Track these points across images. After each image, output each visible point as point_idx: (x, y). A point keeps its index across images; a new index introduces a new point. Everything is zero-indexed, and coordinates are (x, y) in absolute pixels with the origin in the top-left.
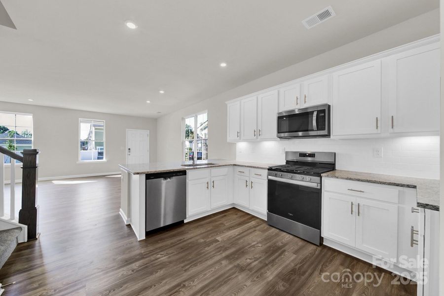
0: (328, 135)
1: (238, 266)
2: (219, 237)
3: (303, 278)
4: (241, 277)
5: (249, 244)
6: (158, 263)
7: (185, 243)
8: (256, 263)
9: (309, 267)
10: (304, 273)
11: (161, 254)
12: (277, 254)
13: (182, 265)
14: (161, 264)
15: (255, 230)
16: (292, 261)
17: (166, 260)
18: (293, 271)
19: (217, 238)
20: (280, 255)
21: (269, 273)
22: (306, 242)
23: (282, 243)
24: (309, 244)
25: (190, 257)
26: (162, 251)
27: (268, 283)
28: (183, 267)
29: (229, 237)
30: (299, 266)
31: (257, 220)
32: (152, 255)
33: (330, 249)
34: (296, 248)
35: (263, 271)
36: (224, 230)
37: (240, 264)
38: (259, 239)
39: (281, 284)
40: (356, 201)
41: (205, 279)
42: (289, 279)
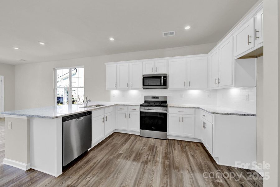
0: (166, 88)
1: (143, 162)
2: (121, 151)
3: (171, 154)
4: (149, 166)
5: (140, 149)
6: (92, 184)
7: (101, 163)
8: (150, 157)
9: (170, 149)
10: (170, 152)
11: (89, 177)
12: (155, 149)
13: (111, 176)
14: (95, 183)
15: (137, 141)
16: (163, 149)
17: (97, 179)
18: (166, 154)
19: (120, 152)
20: (156, 149)
21: (158, 159)
22: (161, 140)
23: (153, 143)
24: (163, 140)
25: (113, 170)
26: (87, 175)
27: (161, 163)
28: (113, 177)
29: (126, 149)
30: (166, 151)
31: (133, 136)
32: (82, 181)
33: (171, 139)
34: (160, 144)
35: (155, 159)
36: (120, 146)
37: (143, 160)
38: (142, 145)
39: (166, 161)
40: (181, 116)
41: (133, 177)
42: (167, 158)
